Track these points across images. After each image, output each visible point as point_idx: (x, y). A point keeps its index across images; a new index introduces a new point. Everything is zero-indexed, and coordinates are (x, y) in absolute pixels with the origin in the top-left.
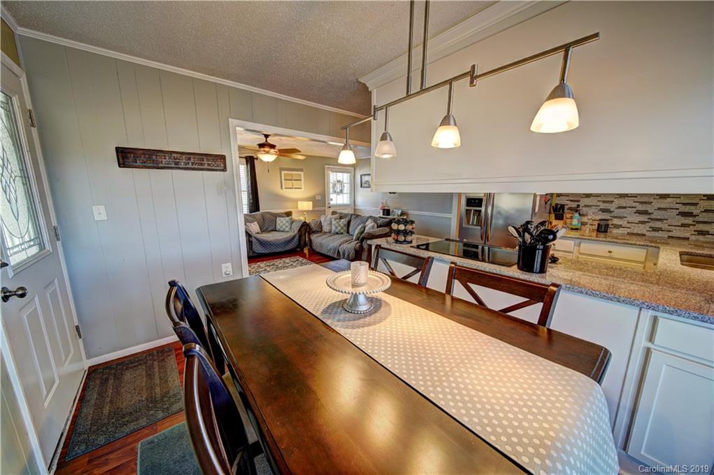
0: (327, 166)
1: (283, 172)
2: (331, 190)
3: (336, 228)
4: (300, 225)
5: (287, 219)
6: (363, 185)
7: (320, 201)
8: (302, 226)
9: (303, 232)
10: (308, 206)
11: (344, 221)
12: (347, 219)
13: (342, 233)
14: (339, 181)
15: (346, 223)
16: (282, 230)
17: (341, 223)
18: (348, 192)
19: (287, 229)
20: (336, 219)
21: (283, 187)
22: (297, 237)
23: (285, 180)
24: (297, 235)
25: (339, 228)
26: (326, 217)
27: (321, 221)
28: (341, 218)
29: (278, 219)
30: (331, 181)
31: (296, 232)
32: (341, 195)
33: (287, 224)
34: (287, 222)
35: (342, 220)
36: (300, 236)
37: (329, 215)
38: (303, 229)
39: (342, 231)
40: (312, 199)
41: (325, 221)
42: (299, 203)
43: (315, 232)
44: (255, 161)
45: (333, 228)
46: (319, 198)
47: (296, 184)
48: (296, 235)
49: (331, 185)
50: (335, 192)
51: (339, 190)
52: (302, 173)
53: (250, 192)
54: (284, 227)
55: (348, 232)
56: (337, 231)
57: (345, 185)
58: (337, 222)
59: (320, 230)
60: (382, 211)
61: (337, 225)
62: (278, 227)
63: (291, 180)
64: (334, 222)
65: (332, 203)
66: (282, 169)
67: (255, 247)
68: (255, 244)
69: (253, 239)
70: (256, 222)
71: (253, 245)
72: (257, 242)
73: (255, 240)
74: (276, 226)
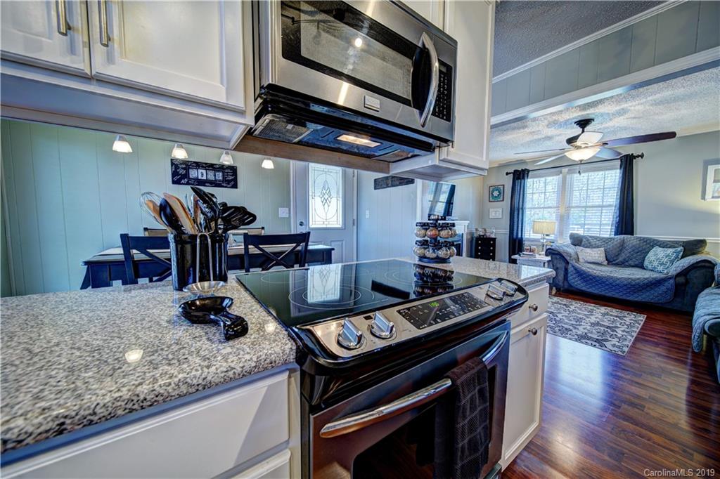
1: (712, 168)
19: (660, 268)
21: (708, 196)
22: (670, 284)
23: (715, 181)
24: (671, 282)
36: (680, 286)
44: (637, 160)
48: (665, 280)
53: (618, 206)
62: (646, 263)
66: (707, 163)
67: (571, 278)
68: (572, 275)
69: (570, 266)
70: (603, 249)
71: (569, 275)
72: (574, 272)
73: (572, 269)
74: (644, 260)
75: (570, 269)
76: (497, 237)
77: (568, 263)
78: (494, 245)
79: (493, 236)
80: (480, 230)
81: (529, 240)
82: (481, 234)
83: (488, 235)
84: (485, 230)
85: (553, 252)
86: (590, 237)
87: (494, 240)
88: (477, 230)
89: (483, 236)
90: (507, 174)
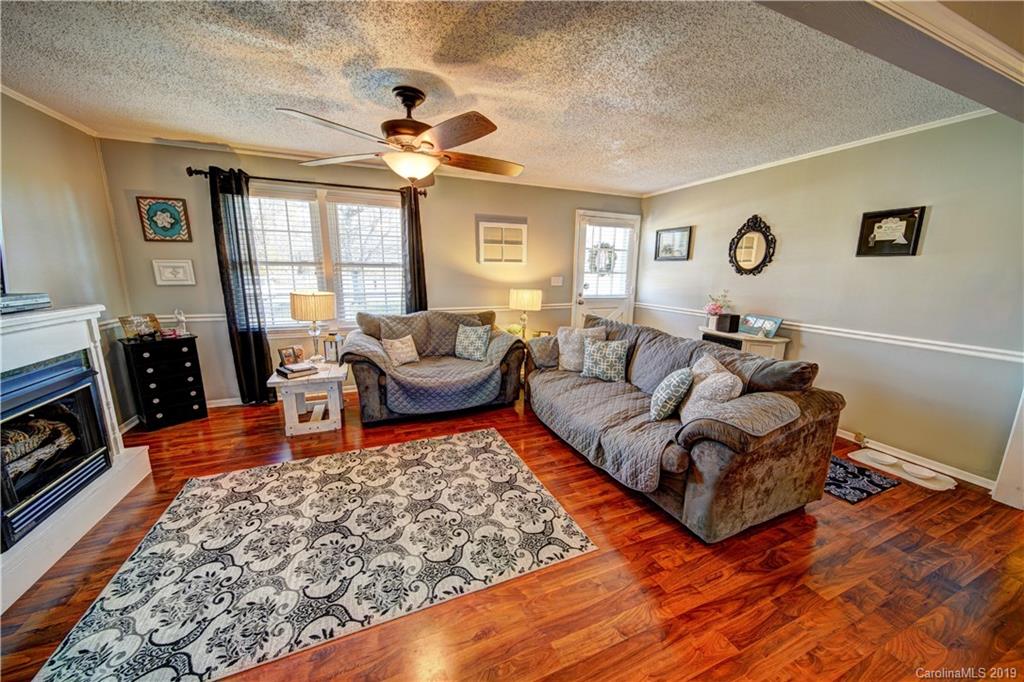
0: (582, 212)
1: (483, 225)
2: (587, 266)
3: (596, 363)
4: (506, 349)
5: (481, 330)
6: (662, 255)
7: (560, 290)
8: (511, 350)
9: (513, 365)
10: (531, 300)
11: (617, 347)
12: (627, 343)
13: (610, 381)
14: (604, 246)
15: (622, 352)
16: (466, 355)
17: (608, 351)
18: (625, 270)
19: (477, 355)
20: (595, 339)
21: (482, 259)
22: (498, 376)
23: (486, 242)
24: (498, 373)
25: (603, 366)
26: (572, 331)
27: (556, 340)
28: (608, 337)
29: (462, 328)
30: (588, 245)
31: (496, 363)
32: (607, 277)
33: (479, 343)
34: (480, 338)
35: (614, 344)
36: (504, 375)
37: (578, 328)
38: (513, 357)
39: (611, 373)
40: (543, 285)
41: (566, 342)
42: (514, 294)
43: (541, 369)
44: (421, 198)
45: (588, 363)
46: (557, 282)
47: (509, 251)
48: (494, 373)
49: (587, 255)
50: (594, 269)
51: (602, 266)
52: (524, 227)
53: (408, 267)
54: (471, 349)
55: (627, 379)
56: (597, 371)
57: (618, 254)
58: (599, 349)
59: (552, 363)
60: (714, 320)
61: (597, 356)
62: (459, 349)
63: (501, 242)
64: (590, 348)
65: (586, 293)
66: (479, 219)
67: (393, 399)
68: (393, 394)
69: (389, 380)
70: (409, 337)
71: (389, 395)
72: (397, 388)
73: (393, 383)
74: (455, 346)
75: (390, 385)
76: (195, 333)
77: (382, 374)
78: (193, 355)
79: (183, 333)
80: (136, 319)
81: (277, 331)
82: (145, 330)
83: (167, 331)
84: (154, 320)
85: (358, 358)
86: (388, 318)
87: (190, 342)
88: (123, 321)
89: (152, 335)
90: (190, 172)
